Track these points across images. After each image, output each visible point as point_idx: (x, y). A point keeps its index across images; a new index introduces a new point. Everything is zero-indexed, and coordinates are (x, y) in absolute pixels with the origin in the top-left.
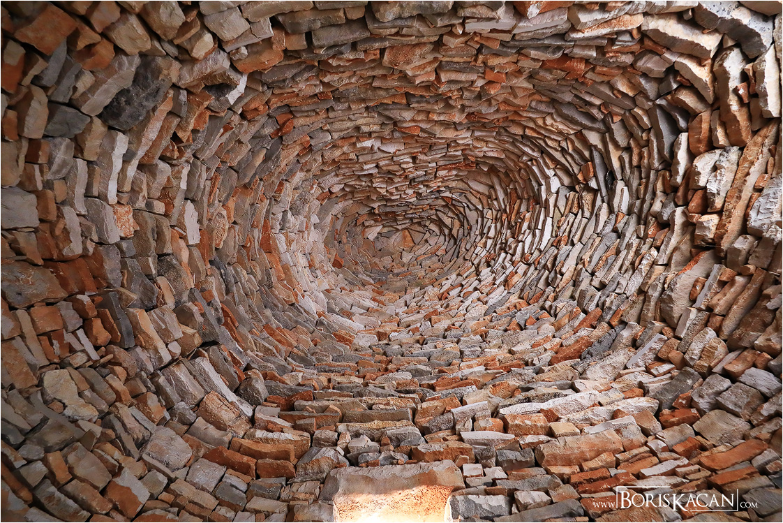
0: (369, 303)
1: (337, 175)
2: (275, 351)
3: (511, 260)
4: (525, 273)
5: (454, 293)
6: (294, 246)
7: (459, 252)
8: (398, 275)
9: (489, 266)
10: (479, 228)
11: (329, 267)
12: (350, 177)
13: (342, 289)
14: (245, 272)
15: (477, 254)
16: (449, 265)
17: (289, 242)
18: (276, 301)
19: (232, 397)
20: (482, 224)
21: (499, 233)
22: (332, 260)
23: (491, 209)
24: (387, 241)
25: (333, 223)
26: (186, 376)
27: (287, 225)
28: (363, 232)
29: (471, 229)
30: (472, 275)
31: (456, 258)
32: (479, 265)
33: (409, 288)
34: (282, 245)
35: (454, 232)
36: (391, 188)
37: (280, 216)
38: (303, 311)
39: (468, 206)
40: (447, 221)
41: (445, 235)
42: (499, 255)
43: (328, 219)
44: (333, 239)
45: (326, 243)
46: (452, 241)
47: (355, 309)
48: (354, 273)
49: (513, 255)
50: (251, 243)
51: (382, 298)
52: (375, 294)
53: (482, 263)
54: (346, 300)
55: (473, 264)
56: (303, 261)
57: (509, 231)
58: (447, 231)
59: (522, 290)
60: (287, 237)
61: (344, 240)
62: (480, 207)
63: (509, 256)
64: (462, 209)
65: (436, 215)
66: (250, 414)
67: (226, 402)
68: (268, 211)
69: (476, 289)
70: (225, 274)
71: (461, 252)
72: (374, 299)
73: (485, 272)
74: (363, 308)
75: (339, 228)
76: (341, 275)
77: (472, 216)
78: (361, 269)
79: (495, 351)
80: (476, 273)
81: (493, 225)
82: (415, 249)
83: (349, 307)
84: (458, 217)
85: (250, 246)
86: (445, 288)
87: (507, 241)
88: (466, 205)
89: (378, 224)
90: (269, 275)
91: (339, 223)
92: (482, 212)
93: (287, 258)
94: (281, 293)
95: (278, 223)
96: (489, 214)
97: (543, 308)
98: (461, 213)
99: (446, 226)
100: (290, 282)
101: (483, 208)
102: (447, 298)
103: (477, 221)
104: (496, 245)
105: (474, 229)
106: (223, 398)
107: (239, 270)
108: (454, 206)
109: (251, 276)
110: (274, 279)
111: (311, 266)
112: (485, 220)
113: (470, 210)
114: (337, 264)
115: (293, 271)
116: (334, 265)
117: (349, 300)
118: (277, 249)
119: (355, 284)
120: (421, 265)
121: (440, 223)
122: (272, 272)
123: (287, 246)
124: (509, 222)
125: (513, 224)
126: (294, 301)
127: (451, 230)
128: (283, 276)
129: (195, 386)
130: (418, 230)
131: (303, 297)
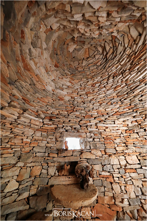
0: (69, 84)
1: (56, 17)
2: (43, 105)
3: (121, 80)
4: (123, 87)
5: (97, 85)
6: (38, 65)
7: (105, 66)
8: (80, 72)
9: (113, 78)
10: (119, 57)
11: (53, 68)
12: (64, 20)
13: (59, 78)
14: (23, 82)
15: (112, 70)
16: (100, 72)
17: (36, 64)
18: (38, 90)
19: (37, 119)
20: (122, 56)
21: (125, 64)
22: (54, 64)
23: (130, 49)
24: (78, 53)
25: (53, 45)
26: (24, 119)
27: (32, 54)
28: (67, 48)
29: (115, 56)
30: (106, 80)
31: (103, 69)
32: (110, 76)
33: (83, 79)
34: (34, 67)
35: (108, 56)
36: (87, 30)
37: (28, 51)
38: (48, 92)
39: (121, 43)
40: (108, 48)
41: (103, 55)
42: (120, 75)
43: (51, 43)
44: (54, 54)
45: (51, 57)
46: (105, 59)
47: (64, 87)
48: (63, 70)
49: (124, 78)
50: (20, 70)
51: (73, 82)
52: (71, 79)
53: (111, 76)
54: (61, 83)
55: (108, 74)
56: (43, 70)
57: (130, 65)
58: (105, 53)
59: (118, 93)
60: (34, 61)
61: (59, 53)
62: (126, 46)
63: (122, 78)
64: (117, 44)
65: (104, 44)
66: (42, 121)
67: (36, 121)
68: (21, 51)
69: (105, 87)
70: (17, 86)
71: (106, 67)
72: (70, 82)
73: (111, 80)
74: (66, 86)
75: (56, 47)
76: (58, 71)
77: (120, 49)
78: (65, 68)
79: (102, 109)
80: (108, 79)
81: (126, 59)
82: (89, 59)
83: (62, 86)
84: (114, 48)
85: (21, 72)
86: (95, 82)
87: (126, 71)
88: (120, 43)
89: (75, 44)
90: (32, 81)
91: (56, 44)
92: (126, 48)
93: (37, 72)
94: (39, 86)
95: (28, 55)
96: (128, 51)
97: (120, 100)
98: (116, 46)
99: (106, 51)
100: (41, 82)
101: (127, 47)
102: (94, 86)
103: (121, 52)
104: (121, 69)
105: (117, 57)
106: (35, 120)
107: (21, 82)
108: (115, 41)
109: (26, 83)
110: (35, 82)
111: (47, 71)
112: (124, 54)
113: (121, 46)
114: (56, 66)
115: (41, 77)
116: (55, 66)
117: (62, 83)
118: (32, 69)
119: (64, 75)
120: (89, 68)
121: (104, 48)
122: (33, 79)
123: (36, 66)
124: (133, 62)
125: (134, 64)
126: (44, 89)
127: (107, 54)
128: (38, 80)
129: (27, 120)
130: (93, 49)
131: (47, 86)
